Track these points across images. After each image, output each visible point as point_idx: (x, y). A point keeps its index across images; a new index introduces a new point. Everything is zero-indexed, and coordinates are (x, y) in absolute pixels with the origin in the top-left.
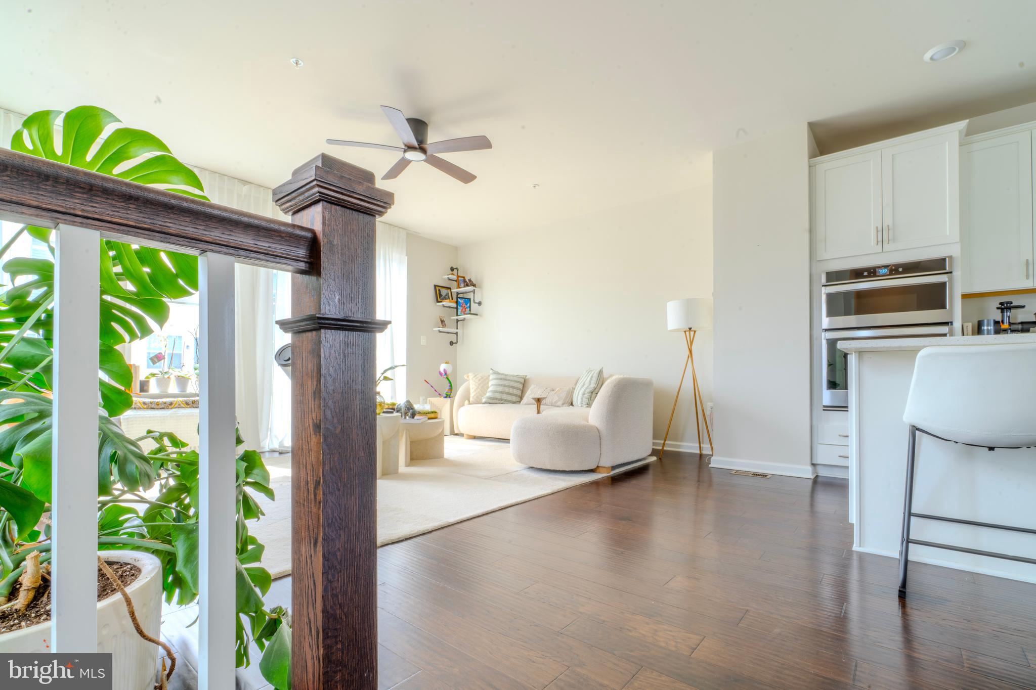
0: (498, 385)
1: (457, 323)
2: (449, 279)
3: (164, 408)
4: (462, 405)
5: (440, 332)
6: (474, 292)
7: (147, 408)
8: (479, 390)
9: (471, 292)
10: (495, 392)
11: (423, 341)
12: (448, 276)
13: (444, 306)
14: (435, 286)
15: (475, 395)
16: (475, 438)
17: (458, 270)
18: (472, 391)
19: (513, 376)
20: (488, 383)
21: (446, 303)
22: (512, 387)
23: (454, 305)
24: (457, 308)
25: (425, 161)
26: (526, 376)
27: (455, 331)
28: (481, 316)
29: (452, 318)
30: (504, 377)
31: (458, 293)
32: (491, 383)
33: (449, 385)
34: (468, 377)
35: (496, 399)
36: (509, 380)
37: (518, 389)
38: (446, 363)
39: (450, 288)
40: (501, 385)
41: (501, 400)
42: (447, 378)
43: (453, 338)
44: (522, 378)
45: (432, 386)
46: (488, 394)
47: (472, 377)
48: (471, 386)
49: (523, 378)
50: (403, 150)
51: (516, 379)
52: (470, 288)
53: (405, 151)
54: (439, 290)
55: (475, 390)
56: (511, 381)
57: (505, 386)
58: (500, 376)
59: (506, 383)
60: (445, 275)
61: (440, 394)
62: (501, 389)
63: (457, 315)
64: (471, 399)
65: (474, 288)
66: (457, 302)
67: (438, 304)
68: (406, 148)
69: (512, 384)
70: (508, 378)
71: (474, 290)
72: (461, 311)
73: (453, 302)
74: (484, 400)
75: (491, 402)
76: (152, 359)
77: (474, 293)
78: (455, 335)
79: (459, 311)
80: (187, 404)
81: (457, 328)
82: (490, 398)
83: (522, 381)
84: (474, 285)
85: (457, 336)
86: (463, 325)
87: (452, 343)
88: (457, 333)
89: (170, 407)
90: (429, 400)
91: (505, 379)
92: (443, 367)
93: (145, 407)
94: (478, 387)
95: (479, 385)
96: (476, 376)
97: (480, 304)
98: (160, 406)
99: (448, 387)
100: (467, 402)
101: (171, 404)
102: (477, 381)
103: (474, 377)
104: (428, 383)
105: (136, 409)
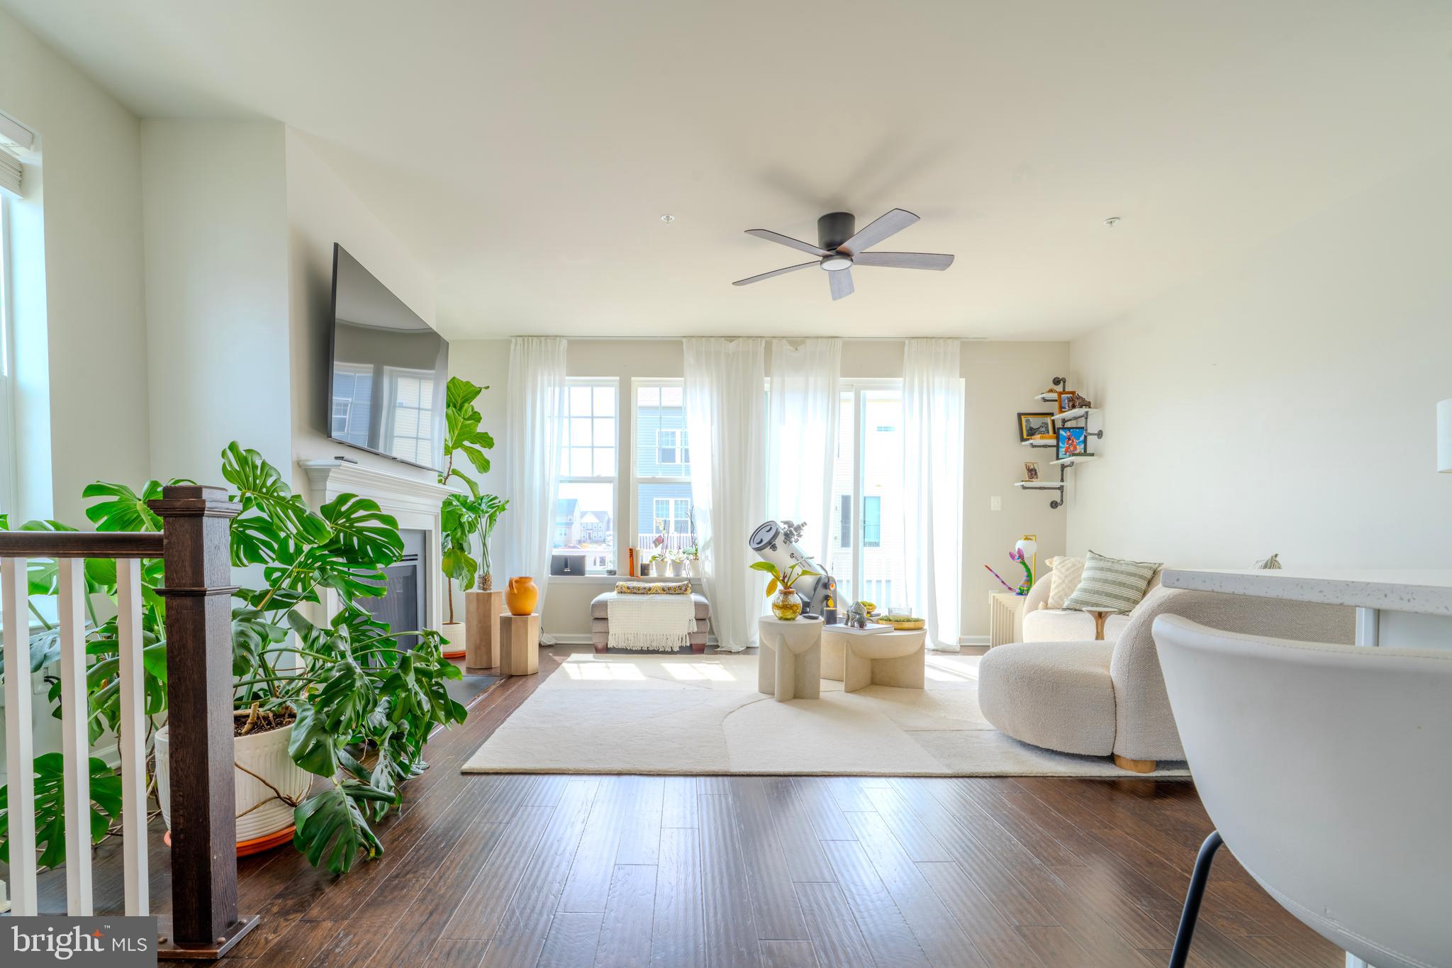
0: (1096, 579)
1: (1062, 471)
2: (1045, 400)
3: (644, 594)
4: (1034, 607)
5: (1024, 488)
6: (1086, 416)
7: (631, 593)
8: (1064, 586)
9: (1081, 417)
10: (1085, 590)
11: (995, 503)
12: (1043, 395)
13: (1033, 446)
14: (1020, 415)
15: (1056, 594)
17: (1064, 382)
18: (1053, 586)
19: (1136, 564)
20: (1080, 575)
21: (1037, 440)
22: (1122, 584)
23: (1054, 442)
24: (1057, 446)
26: (1160, 565)
27: (1058, 484)
28: (1101, 455)
29: (1051, 463)
30: (1108, 565)
31: (1064, 421)
32: (1085, 574)
33: (1026, 574)
34: (1051, 563)
36: (1117, 571)
37: (1134, 587)
38: (1026, 539)
39: (1052, 414)
40: (1099, 580)
42: (1024, 563)
43: (1056, 496)
44: (1147, 567)
45: (997, 576)
46: (1075, 595)
47: (1057, 563)
48: (1054, 579)
49: (1150, 568)
51: (1132, 569)
52: (1078, 412)
54: (1028, 421)
55: (1058, 586)
56: (1122, 572)
57: (1106, 581)
58: (1102, 564)
59: (1110, 576)
60: (1038, 395)
61: (1010, 589)
62: (1098, 586)
63: (1058, 458)
64: (1050, 601)
65: (1087, 410)
66: (1058, 439)
67: (1024, 443)
69: (1122, 578)
70: (1117, 567)
71: (1087, 413)
72: (1066, 452)
73: (1051, 438)
74: (1066, 604)
75: (1077, 608)
76: (654, 542)
77: (1086, 418)
78: (1059, 492)
79: (1062, 451)
80: (663, 590)
81: (1062, 480)
82: (1077, 601)
83: (1149, 574)
84: (1088, 405)
85: (1062, 492)
86: (1076, 474)
87: (1054, 505)
88: (1061, 488)
91: (1109, 570)
92: (1020, 544)
93: (629, 591)
94: (1064, 581)
95: (1066, 577)
96: (1063, 562)
97: (1100, 434)
98: (641, 591)
99: (1025, 578)
100: (1041, 604)
101: (650, 589)
102: (1063, 570)
103: (1060, 563)
104: (991, 570)
105: (621, 593)
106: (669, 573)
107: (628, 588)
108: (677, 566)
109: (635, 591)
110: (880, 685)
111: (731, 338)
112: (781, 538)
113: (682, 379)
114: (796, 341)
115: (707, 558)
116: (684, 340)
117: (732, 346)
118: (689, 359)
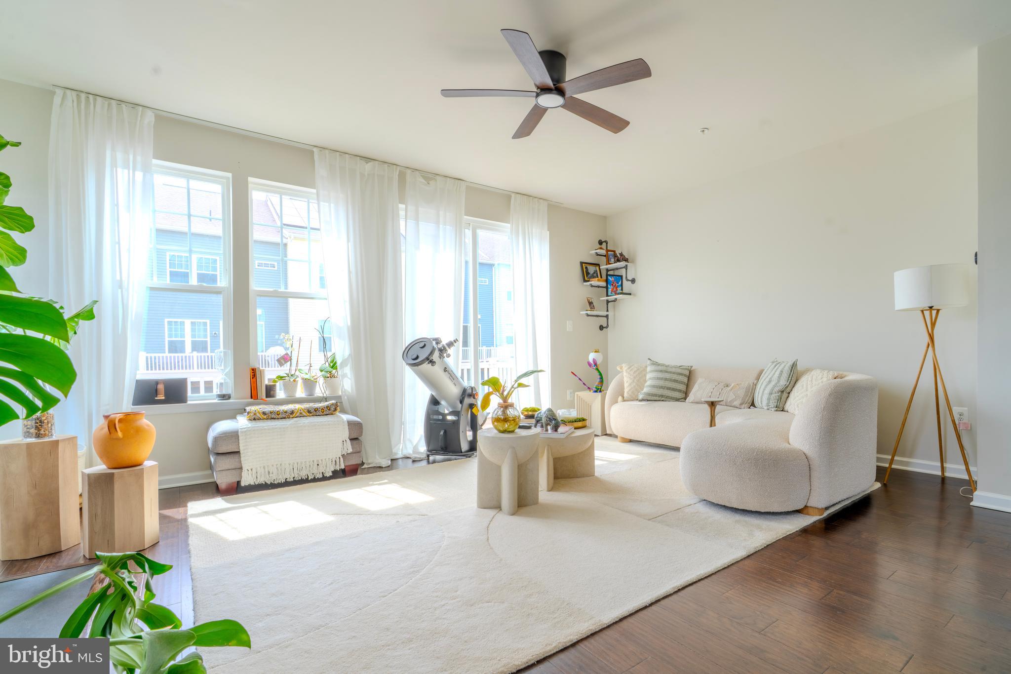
0: (659, 379)
1: (607, 304)
2: (597, 254)
3: (284, 418)
4: (615, 402)
5: (588, 315)
6: (626, 267)
7: (267, 419)
8: (634, 384)
9: (623, 268)
10: (654, 386)
11: (569, 326)
12: (596, 251)
13: (592, 286)
14: (582, 263)
15: (630, 390)
16: (631, 441)
17: (607, 244)
18: (626, 385)
19: (676, 367)
20: (645, 376)
21: (595, 282)
22: (675, 381)
23: (604, 284)
24: (607, 288)
25: (563, 106)
26: (692, 367)
27: (605, 313)
28: (635, 295)
29: (601, 299)
30: (664, 368)
31: (608, 270)
32: (648, 376)
33: (599, 377)
34: (621, 368)
35: (655, 395)
36: (671, 372)
37: (681, 383)
38: (596, 352)
39: (598, 265)
40: (661, 379)
41: (662, 396)
42: (597, 369)
43: (603, 322)
44: (686, 369)
45: (580, 379)
46: (645, 390)
47: (626, 369)
48: (625, 379)
49: (688, 369)
50: (535, 94)
51: (679, 371)
52: (623, 264)
53: (538, 95)
54: (586, 268)
55: (630, 384)
56: (674, 373)
57: (666, 379)
58: (660, 368)
59: (668, 376)
60: (592, 251)
61: (589, 388)
62: (661, 383)
63: (607, 295)
64: (626, 395)
65: (627, 263)
66: (607, 281)
67: (585, 284)
68: (539, 91)
69: (675, 377)
70: (670, 369)
71: (627, 265)
72: (612, 291)
73: (603, 281)
74: (641, 397)
75: (649, 399)
76: (279, 360)
77: (626, 269)
78: (605, 319)
79: (610, 290)
80: (309, 412)
81: (607, 311)
82: (649, 394)
83: (687, 373)
84: (626, 260)
85: (608, 319)
86: (614, 307)
87: (601, 328)
88: (607, 316)
89: (291, 416)
90: (577, 395)
91: (666, 372)
92: (592, 357)
93: (265, 417)
94: (633, 381)
95: (635, 377)
96: (630, 367)
97: (633, 281)
98: (280, 416)
99: (598, 380)
100: (620, 398)
101: (292, 412)
102: (632, 373)
103: (629, 368)
104: (576, 376)
105: (254, 419)
106: (300, 393)
107: (264, 413)
108: (309, 384)
109: (273, 416)
110: (561, 478)
111: (368, 159)
112: (437, 353)
113: (314, 191)
114: (429, 176)
115: (344, 376)
116: (315, 150)
117: (368, 166)
118: (321, 171)
